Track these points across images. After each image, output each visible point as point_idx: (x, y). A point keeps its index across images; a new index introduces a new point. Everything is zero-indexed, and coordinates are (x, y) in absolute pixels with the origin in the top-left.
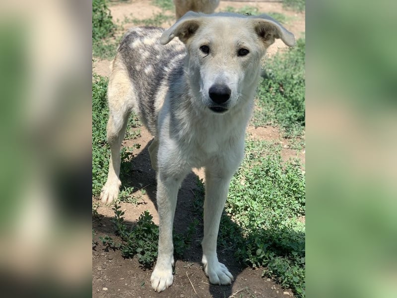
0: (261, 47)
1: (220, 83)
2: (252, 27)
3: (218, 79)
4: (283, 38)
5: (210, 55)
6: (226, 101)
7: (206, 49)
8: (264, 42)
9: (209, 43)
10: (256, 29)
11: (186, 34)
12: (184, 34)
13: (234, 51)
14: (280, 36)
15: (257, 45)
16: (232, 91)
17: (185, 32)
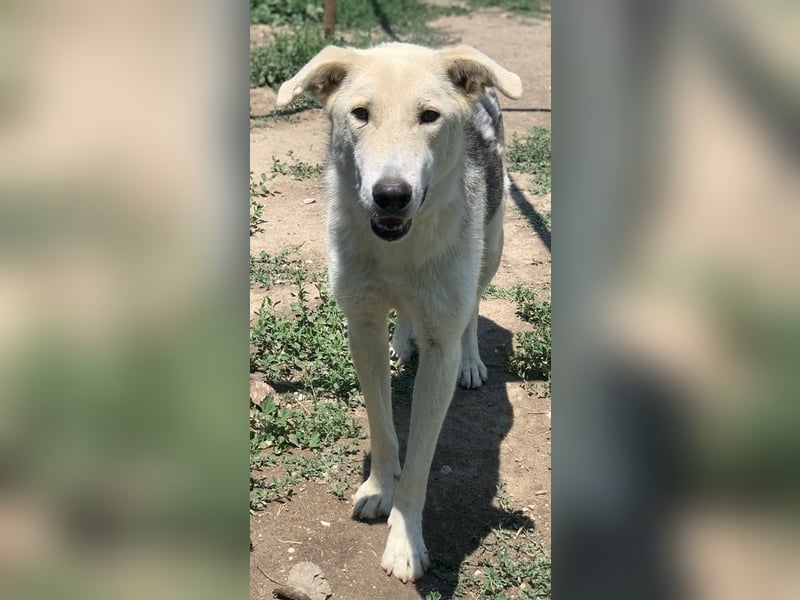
0: (462, 104)
1: (393, 175)
2: (442, 70)
3: (388, 168)
4: (500, 85)
5: (370, 124)
6: (404, 205)
7: (362, 113)
8: (465, 96)
9: (368, 104)
10: (451, 74)
11: (324, 87)
12: (321, 87)
13: (413, 116)
14: (494, 81)
15: (454, 102)
16: (414, 189)
17: (322, 83)
